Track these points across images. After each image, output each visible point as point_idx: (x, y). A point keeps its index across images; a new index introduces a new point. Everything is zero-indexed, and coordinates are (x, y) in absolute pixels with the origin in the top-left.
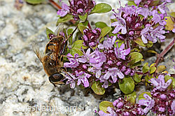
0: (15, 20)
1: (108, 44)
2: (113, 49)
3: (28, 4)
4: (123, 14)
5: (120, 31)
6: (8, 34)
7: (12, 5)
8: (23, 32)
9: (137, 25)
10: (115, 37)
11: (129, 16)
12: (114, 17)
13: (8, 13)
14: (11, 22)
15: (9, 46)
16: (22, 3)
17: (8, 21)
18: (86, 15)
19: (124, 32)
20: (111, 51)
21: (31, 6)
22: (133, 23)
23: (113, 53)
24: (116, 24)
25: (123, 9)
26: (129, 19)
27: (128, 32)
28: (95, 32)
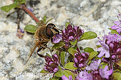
0: (18, 46)
2: (98, 70)
4: (107, 41)
7: (15, 34)
8: (24, 57)
9: (118, 50)
11: (112, 42)
12: (99, 44)
15: (13, 68)
16: (23, 32)
18: (76, 41)
20: (97, 72)
21: (30, 35)
22: (115, 48)
23: (99, 74)
26: (112, 45)
27: (111, 56)
28: (84, 55)
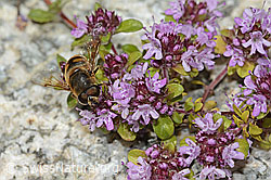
1: (137, 73)
3: (34, 22)
5: (154, 55)
6: (7, 63)
10: (146, 64)
13: (7, 35)
14: (11, 47)
17: (7, 45)
19: (159, 56)
24: (149, 46)
25: (158, 27)
